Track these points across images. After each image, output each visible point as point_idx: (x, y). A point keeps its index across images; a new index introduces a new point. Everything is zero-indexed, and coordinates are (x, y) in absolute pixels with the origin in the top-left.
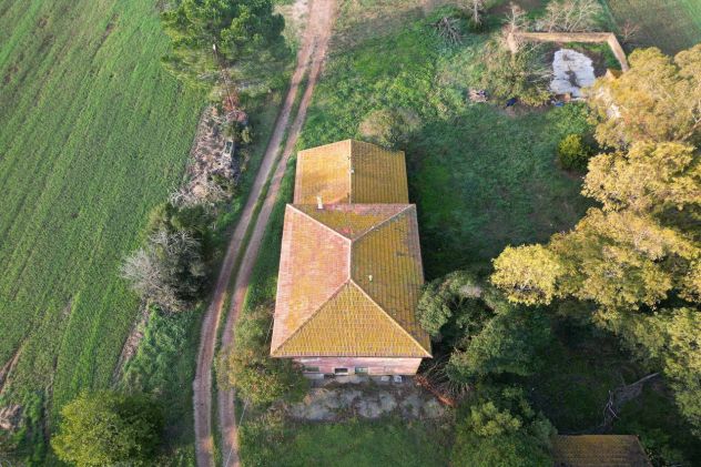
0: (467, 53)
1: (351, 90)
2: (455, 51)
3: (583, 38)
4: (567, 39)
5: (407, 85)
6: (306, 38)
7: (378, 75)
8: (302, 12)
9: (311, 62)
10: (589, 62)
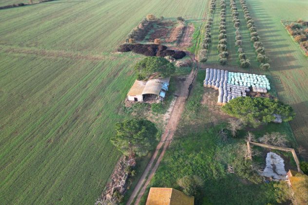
0: (229, 147)
1: (179, 156)
2: (224, 145)
3: (280, 149)
4: (273, 148)
5: (202, 158)
6: (166, 129)
7: (191, 151)
8: (167, 118)
9: (166, 140)
10: (282, 161)
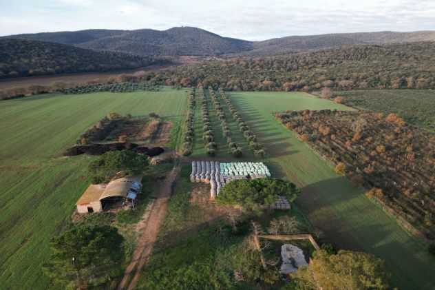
0: (232, 249)
2: (226, 247)
3: (295, 238)
4: (287, 238)
5: (197, 270)
6: (142, 242)
7: (179, 264)
8: (142, 227)
9: (140, 258)
10: (301, 252)
